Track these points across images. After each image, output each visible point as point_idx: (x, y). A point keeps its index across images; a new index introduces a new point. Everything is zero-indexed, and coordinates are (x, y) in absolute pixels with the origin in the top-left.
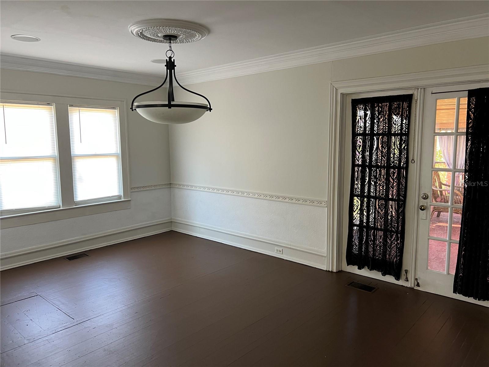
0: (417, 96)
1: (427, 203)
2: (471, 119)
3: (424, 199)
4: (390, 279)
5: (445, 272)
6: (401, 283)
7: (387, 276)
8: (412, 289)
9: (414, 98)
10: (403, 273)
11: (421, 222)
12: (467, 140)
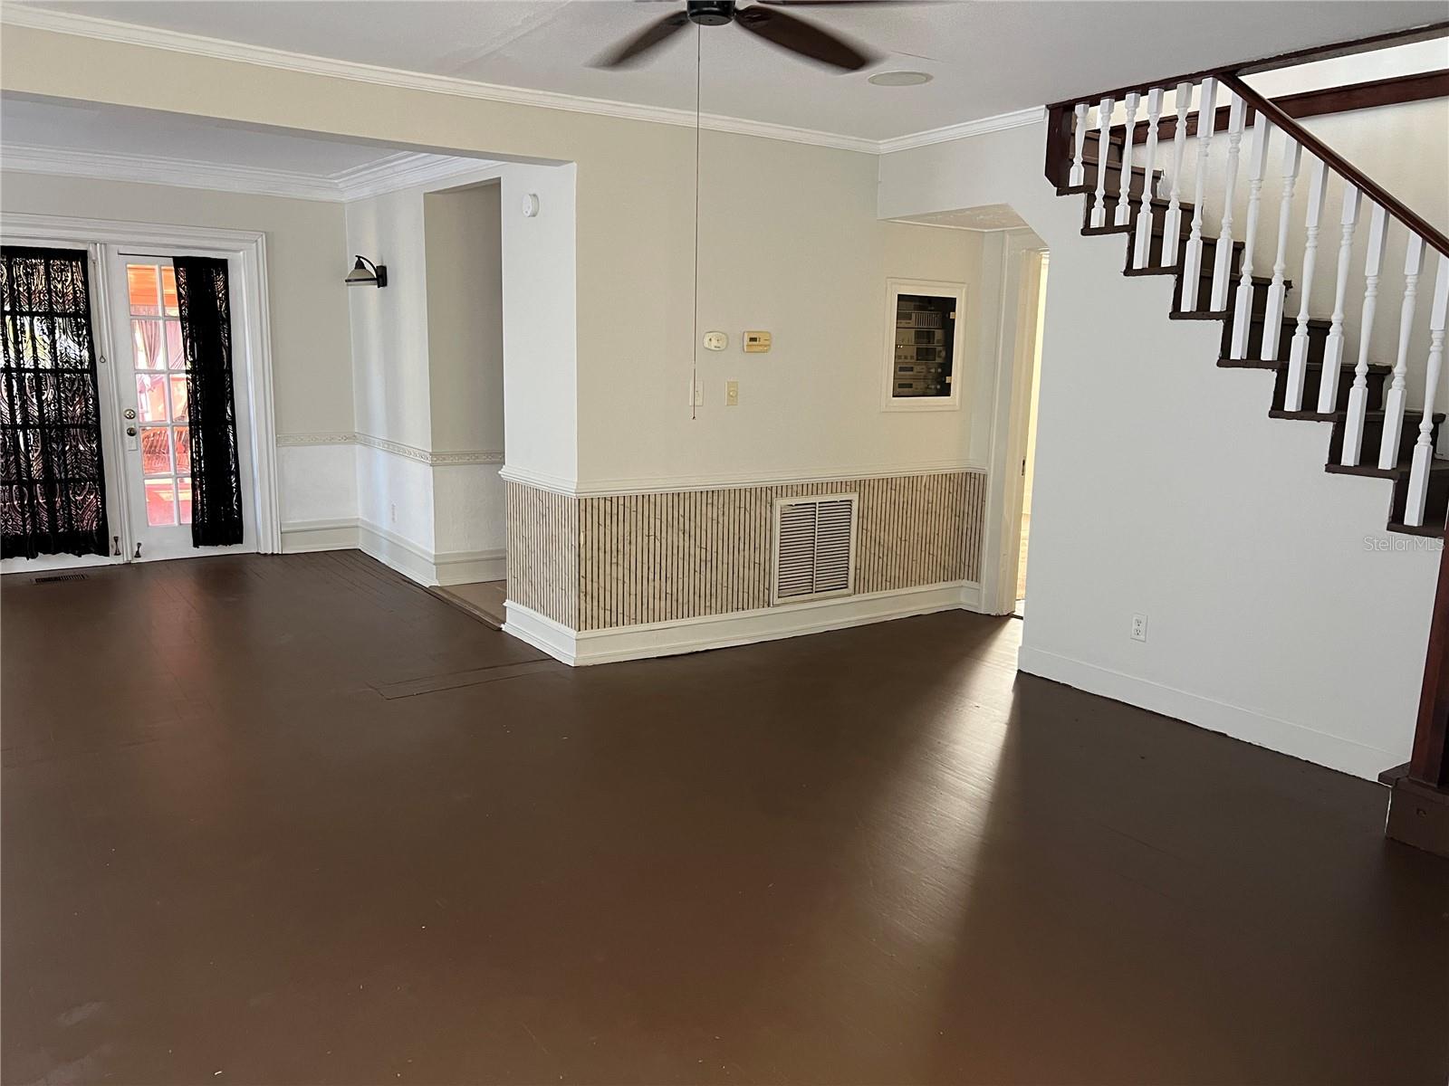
0: (95, 254)
1: (135, 424)
2: (183, 298)
3: (130, 418)
4: (91, 561)
5: (176, 523)
6: (110, 560)
7: (83, 556)
8: (128, 564)
9: (91, 258)
10: (111, 542)
11: (128, 454)
12: (183, 328)
